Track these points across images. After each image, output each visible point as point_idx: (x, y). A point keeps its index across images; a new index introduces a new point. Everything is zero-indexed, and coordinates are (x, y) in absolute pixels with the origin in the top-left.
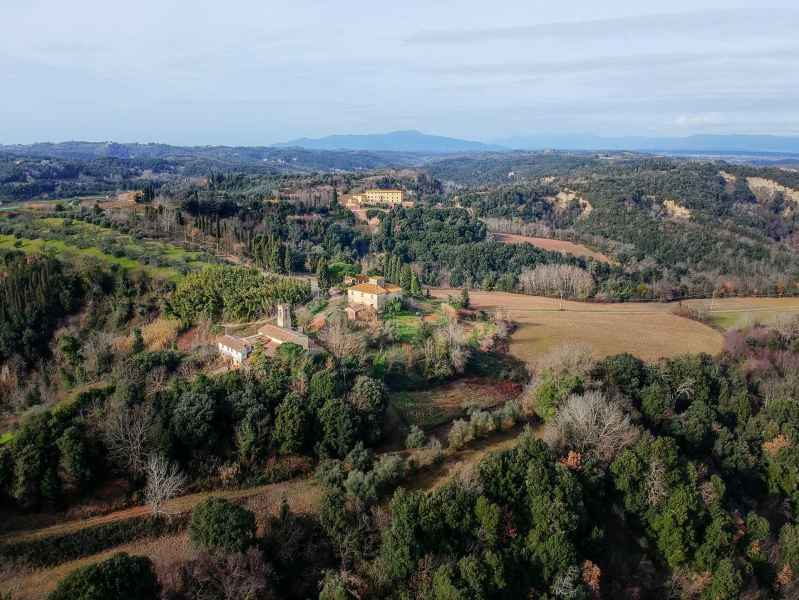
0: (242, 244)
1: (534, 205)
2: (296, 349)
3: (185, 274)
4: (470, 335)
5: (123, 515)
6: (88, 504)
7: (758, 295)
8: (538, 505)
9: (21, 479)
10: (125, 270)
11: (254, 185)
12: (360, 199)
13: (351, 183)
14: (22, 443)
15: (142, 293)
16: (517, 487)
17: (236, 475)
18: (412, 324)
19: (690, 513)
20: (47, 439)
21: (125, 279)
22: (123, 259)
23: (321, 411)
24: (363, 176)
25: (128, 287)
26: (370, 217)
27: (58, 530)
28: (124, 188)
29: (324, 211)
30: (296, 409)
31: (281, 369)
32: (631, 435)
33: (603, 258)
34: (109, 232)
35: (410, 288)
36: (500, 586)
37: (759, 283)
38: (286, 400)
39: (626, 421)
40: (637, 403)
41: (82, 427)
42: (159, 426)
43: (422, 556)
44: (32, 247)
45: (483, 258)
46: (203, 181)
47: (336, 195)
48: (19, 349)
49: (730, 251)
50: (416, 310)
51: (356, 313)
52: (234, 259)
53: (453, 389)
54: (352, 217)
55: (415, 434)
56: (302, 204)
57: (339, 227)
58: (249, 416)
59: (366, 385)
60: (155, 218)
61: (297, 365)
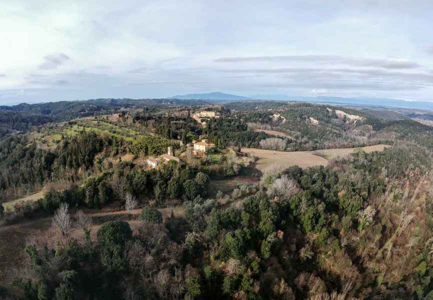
0: (155, 129)
1: (265, 118)
2: (175, 162)
3: (135, 139)
4: (241, 161)
5: (119, 213)
6: (107, 208)
7: (339, 148)
8: (263, 214)
9: (88, 197)
10: (116, 138)
11: (159, 111)
12: (198, 115)
13: (196, 109)
14: (87, 186)
15: (121, 146)
16: (256, 209)
17: (155, 204)
18: (218, 157)
19: (314, 214)
20: (95, 185)
21: (116, 140)
22: (115, 134)
23: (184, 184)
24: (199, 108)
25: (117, 143)
26: (202, 122)
27: (99, 215)
28: (115, 113)
29: (184, 119)
30: (175, 182)
31: (170, 169)
32: (296, 191)
33: (290, 137)
34: (111, 125)
35: (218, 144)
36: (249, 238)
37: (339, 144)
38: (171, 179)
39: (295, 186)
40: (299, 182)
41: (105, 183)
42: (128, 184)
43: (222, 229)
44: (88, 130)
45: (246, 137)
46: (141, 110)
47: (189, 114)
48: (84, 162)
49: (331, 135)
50: (220, 152)
51: (197, 153)
52: (153, 134)
53: (233, 180)
54: (195, 121)
55: (219, 193)
56: (176, 117)
57: (190, 125)
58: (158, 184)
59: (201, 175)
60: (126, 120)
61: (175, 167)
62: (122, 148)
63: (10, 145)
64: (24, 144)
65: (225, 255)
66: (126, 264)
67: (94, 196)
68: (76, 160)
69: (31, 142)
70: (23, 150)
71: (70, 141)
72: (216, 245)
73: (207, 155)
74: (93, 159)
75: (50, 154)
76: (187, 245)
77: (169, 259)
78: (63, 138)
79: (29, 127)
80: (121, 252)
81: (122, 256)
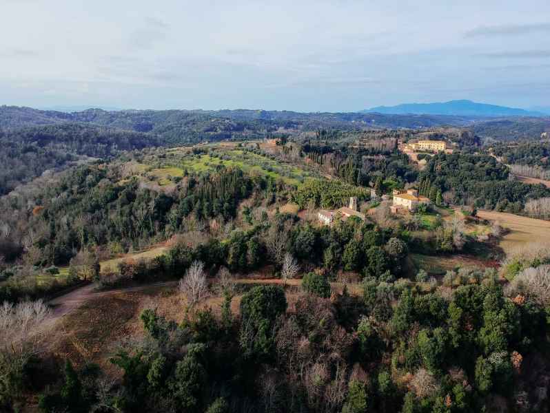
0: (334, 169)
2: (358, 220)
3: (303, 182)
4: (471, 231)
5: (271, 281)
6: (256, 273)
8: (488, 316)
9: (232, 256)
10: (272, 178)
11: (344, 137)
12: (414, 146)
13: (409, 136)
15: (280, 191)
16: (477, 305)
17: (323, 274)
18: (430, 220)
20: (243, 241)
21: (272, 183)
22: (271, 173)
23: (368, 251)
24: (418, 132)
25: (273, 186)
26: (419, 159)
28: (269, 138)
29: (387, 154)
30: (355, 247)
31: (349, 228)
34: (265, 158)
35: (435, 200)
36: (455, 346)
38: (350, 243)
41: (257, 239)
42: (289, 243)
43: (413, 323)
44: (228, 164)
45: (503, 192)
46: (313, 134)
47: (397, 144)
48: (222, 212)
50: (436, 213)
51: (397, 210)
52: (329, 177)
53: (453, 259)
54: (406, 158)
55: (422, 274)
56: (373, 149)
57: (397, 164)
58: (331, 247)
59: (395, 242)
60: (288, 152)
61: (358, 227)
62: (281, 194)
63: (83, 180)
64: (114, 179)
65: (414, 364)
66: (272, 346)
67: (240, 254)
68: (210, 208)
69: (128, 178)
70: (113, 190)
71: (198, 179)
72: (402, 344)
73: (413, 215)
74: (236, 208)
75: (164, 197)
76: (359, 335)
77: (331, 351)
78: (186, 174)
79: (113, 151)
80: (269, 329)
81: (268, 336)
